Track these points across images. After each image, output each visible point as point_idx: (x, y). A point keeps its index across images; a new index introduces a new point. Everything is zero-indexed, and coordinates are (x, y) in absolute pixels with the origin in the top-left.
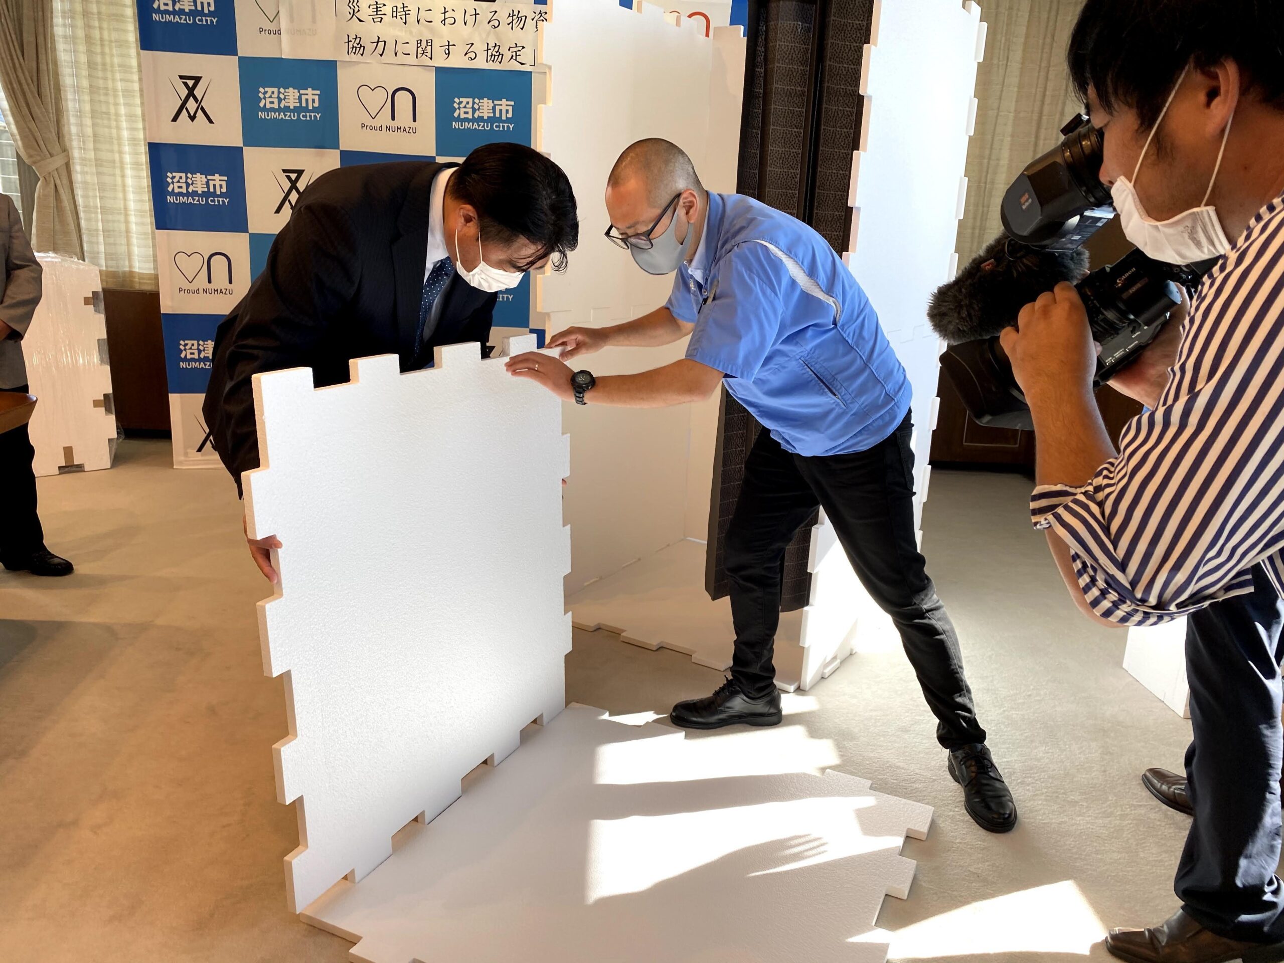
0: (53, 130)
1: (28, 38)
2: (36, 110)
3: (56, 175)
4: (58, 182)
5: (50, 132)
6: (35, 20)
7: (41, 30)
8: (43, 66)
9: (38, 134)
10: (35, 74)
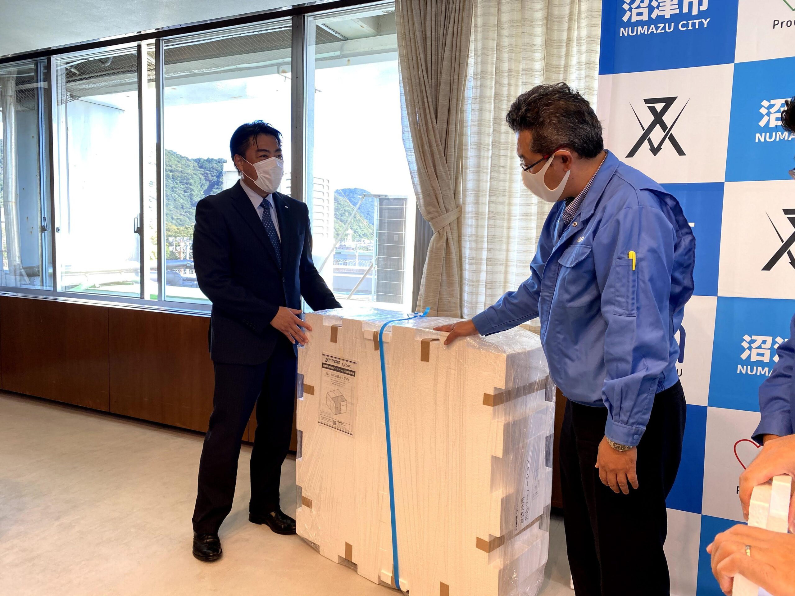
0: (452, 187)
1: (443, 101)
2: (440, 169)
3: (449, 230)
4: (450, 236)
5: (450, 189)
6: (451, 84)
7: (455, 92)
8: (452, 127)
9: (439, 192)
10: (444, 136)
